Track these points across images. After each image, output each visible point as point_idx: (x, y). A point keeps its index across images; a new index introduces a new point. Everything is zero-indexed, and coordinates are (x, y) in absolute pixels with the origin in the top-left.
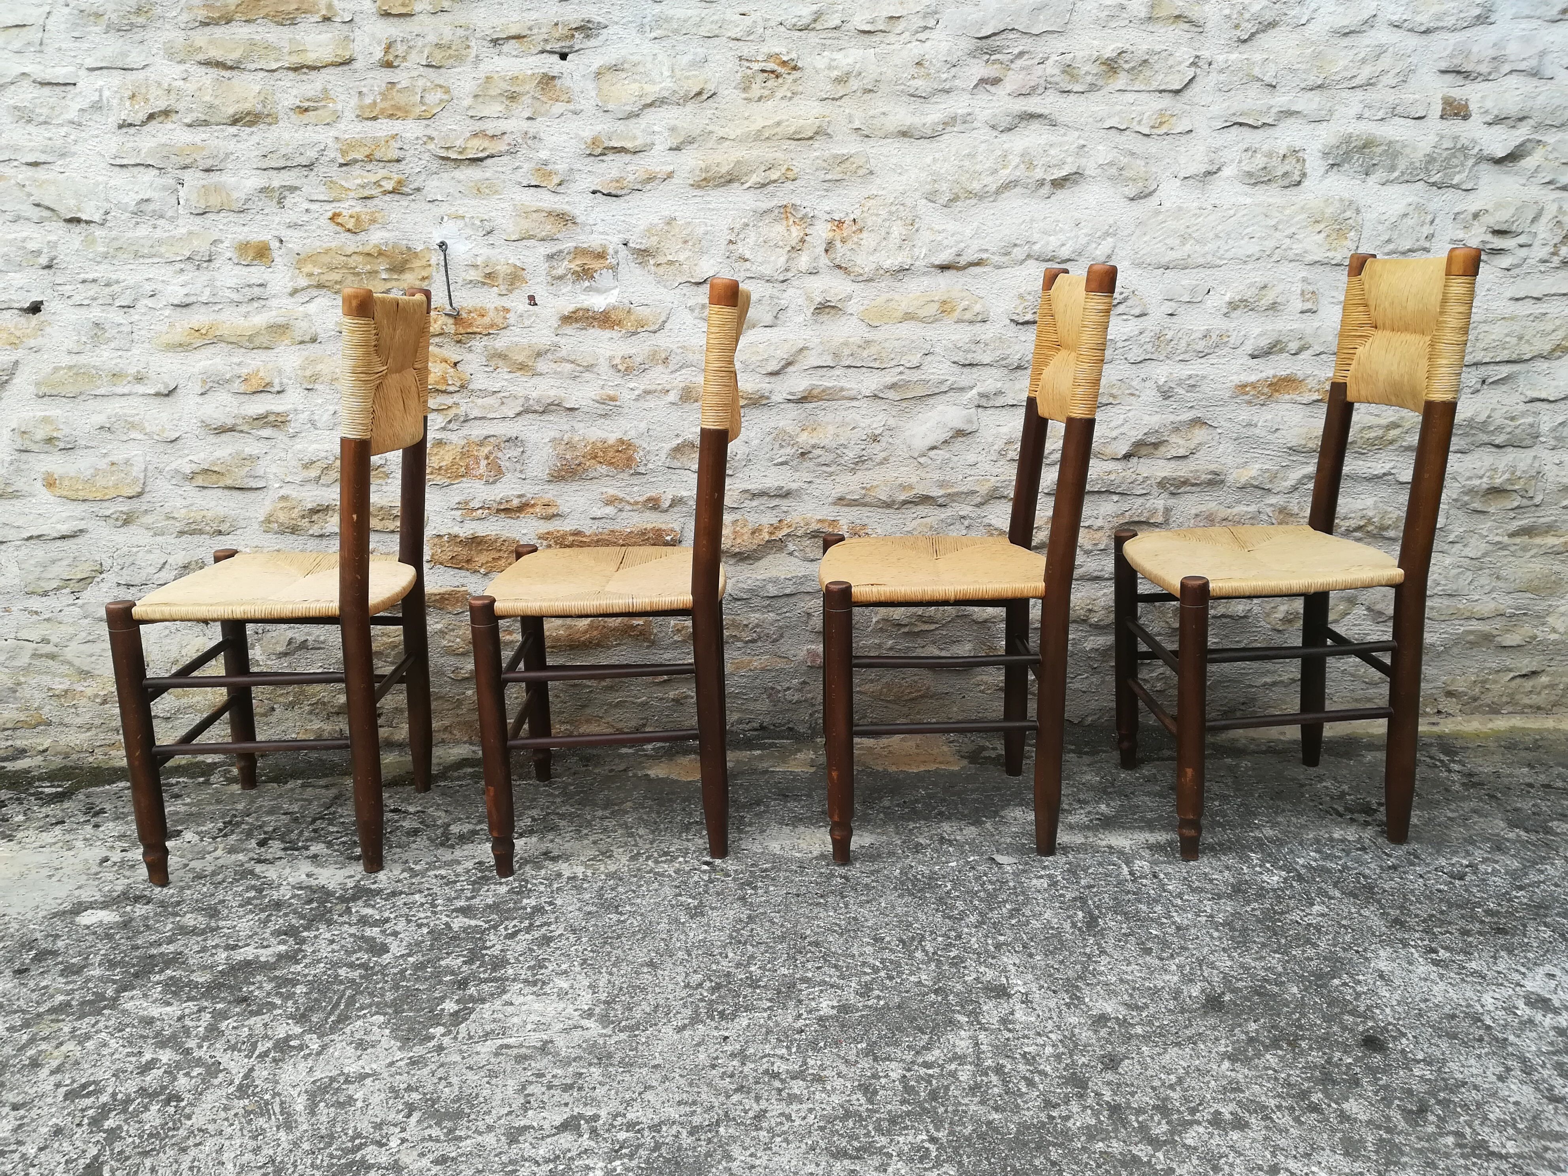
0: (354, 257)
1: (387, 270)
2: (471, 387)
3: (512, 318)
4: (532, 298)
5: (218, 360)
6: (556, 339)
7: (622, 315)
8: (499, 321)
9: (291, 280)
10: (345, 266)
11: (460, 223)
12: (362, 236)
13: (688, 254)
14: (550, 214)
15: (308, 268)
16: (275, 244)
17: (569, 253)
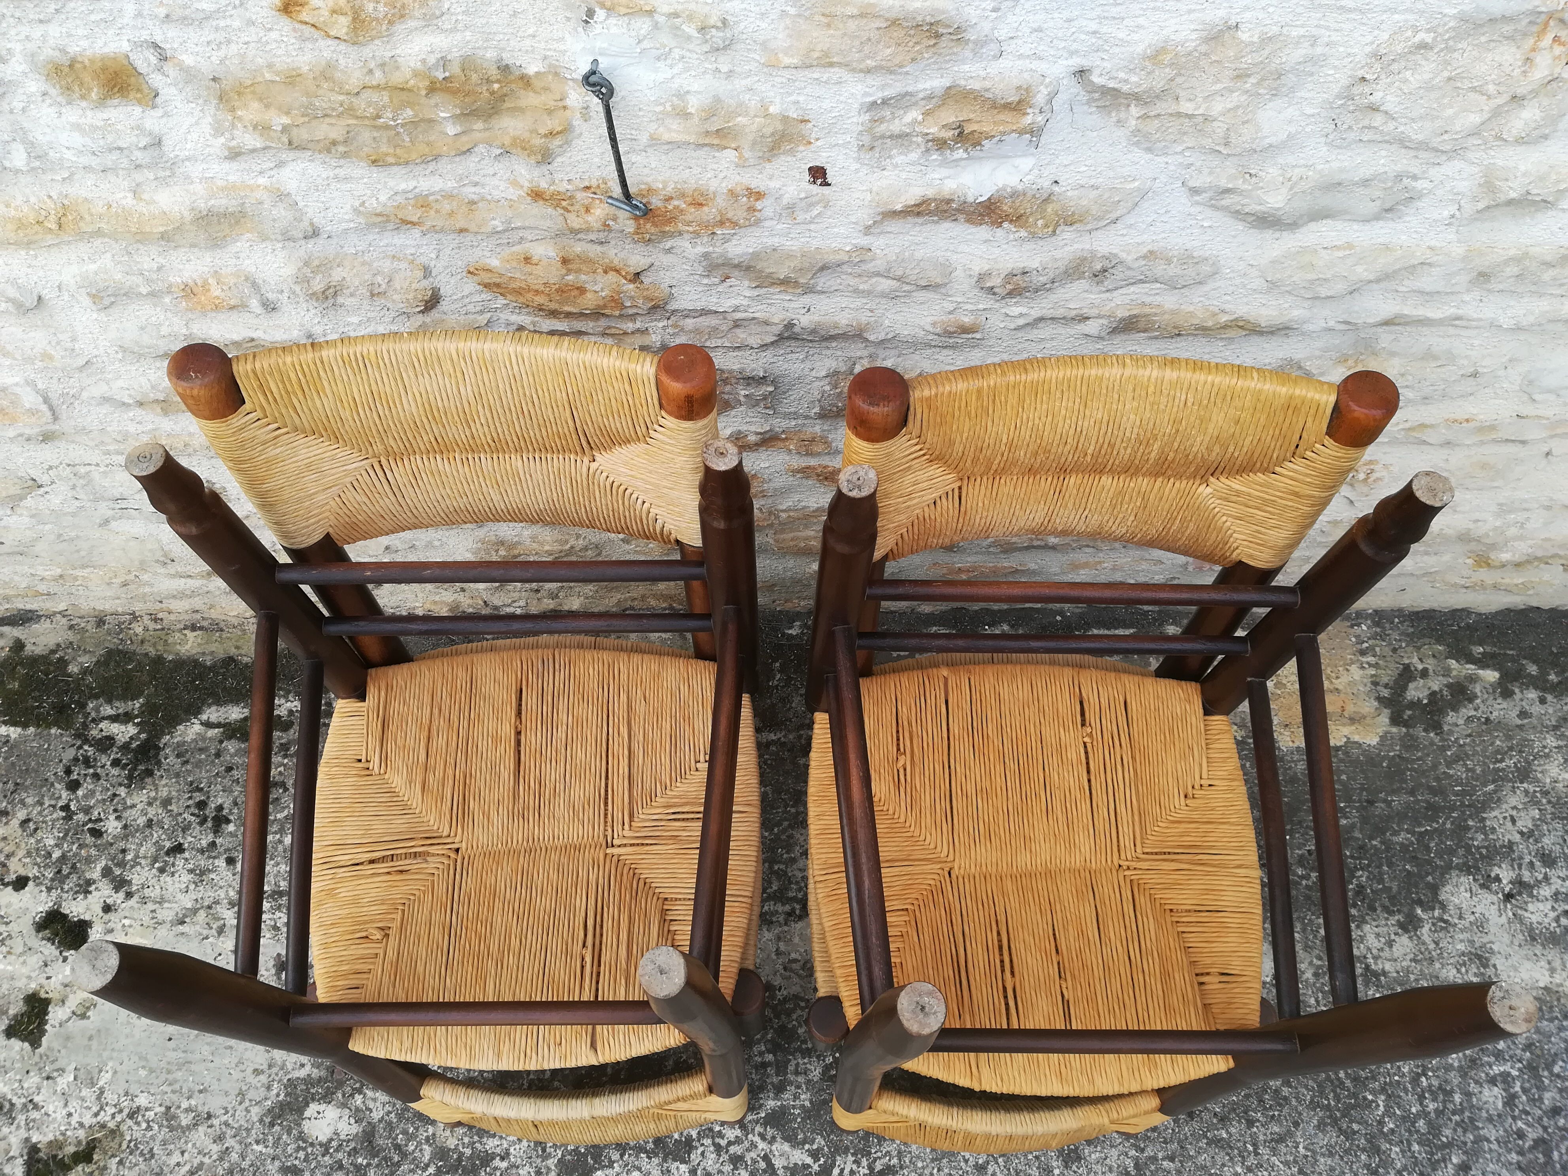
0: (365, 95)
1: (455, 117)
2: (672, 306)
3: (767, 207)
4: (818, 174)
5: (107, 260)
6: (864, 241)
7: (1026, 207)
8: (738, 214)
9: (218, 131)
10: (350, 111)
11: (643, 25)
12: (378, 50)
13: (1236, 98)
14: (895, 23)
15: (252, 111)
16: (144, 61)
17: (930, 98)
